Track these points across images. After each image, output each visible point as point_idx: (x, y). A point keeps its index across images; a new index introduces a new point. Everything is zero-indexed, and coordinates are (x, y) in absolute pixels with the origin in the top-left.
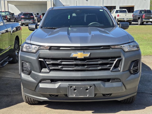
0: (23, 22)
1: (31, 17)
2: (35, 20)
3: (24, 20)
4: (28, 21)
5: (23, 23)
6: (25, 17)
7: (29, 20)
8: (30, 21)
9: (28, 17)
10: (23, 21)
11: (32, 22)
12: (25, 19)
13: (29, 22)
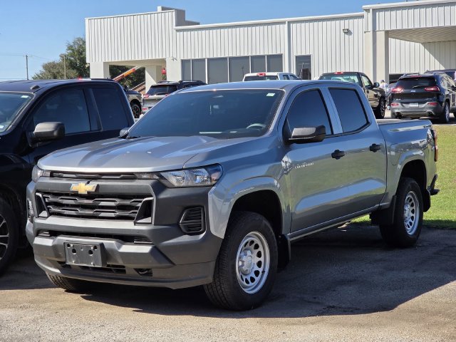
0: (396, 111)
1: (428, 89)
2: (441, 103)
3: (402, 103)
4: (416, 105)
5: (398, 113)
6: (407, 91)
7: (420, 103)
8: (423, 106)
9: (414, 91)
10: (398, 107)
11: (430, 111)
12: (405, 98)
13: (418, 108)
